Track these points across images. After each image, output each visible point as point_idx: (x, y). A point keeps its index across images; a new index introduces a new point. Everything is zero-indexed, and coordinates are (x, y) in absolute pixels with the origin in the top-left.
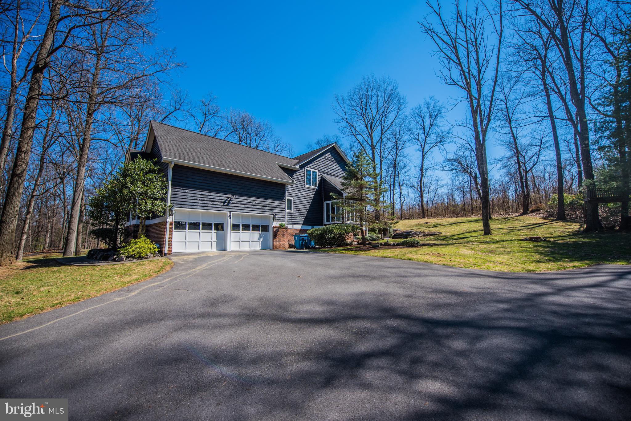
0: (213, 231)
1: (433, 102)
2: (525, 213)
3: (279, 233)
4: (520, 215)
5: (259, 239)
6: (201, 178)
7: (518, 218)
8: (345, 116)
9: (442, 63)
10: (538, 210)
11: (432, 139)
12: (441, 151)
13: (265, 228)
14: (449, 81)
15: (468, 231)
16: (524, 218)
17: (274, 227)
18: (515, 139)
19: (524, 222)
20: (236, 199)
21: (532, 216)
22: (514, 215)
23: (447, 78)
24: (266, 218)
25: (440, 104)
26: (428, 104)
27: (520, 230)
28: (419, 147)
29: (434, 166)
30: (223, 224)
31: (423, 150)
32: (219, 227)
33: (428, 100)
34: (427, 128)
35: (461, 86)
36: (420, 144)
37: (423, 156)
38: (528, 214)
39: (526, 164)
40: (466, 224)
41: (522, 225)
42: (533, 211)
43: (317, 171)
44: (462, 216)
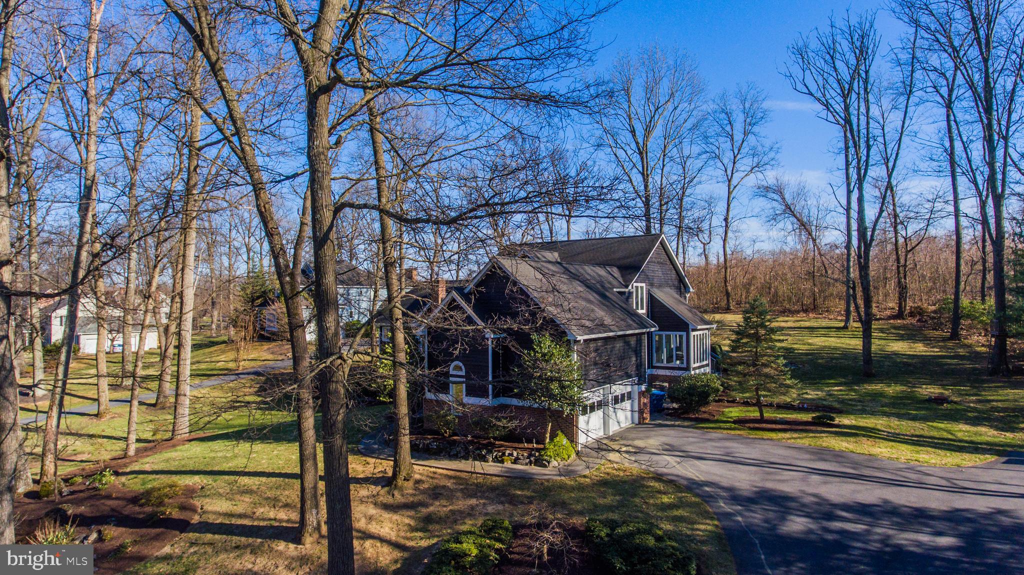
2: (900, 315)
3: (643, 400)
17: (639, 393)
28: (722, 175)
31: (730, 182)
36: (723, 168)
37: (729, 193)
38: (904, 318)
43: (644, 285)
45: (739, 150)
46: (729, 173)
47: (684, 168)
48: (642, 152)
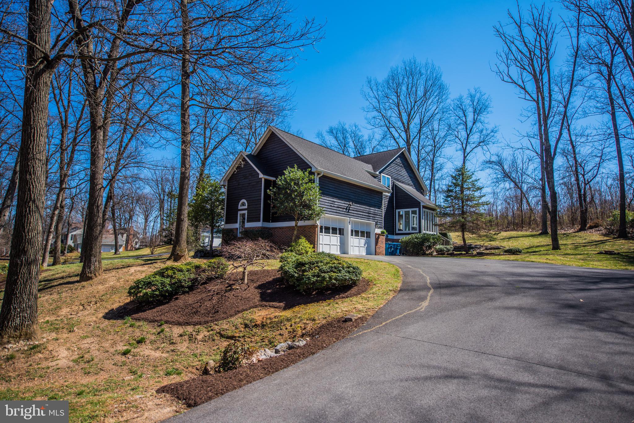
0: (338, 235)
1: (478, 95)
2: (582, 229)
3: (379, 240)
4: (578, 232)
5: (365, 245)
6: (333, 187)
7: (577, 234)
8: (378, 105)
9: (500, 58)
10: (596, 226)
11: (475, 138)
12: (485, 152)
13: (368, 235)
14: (506, 78)
15: (532, 245)
16: (582, 234)
17: (376, 234)
18: (573, 147)
19: (586, 239)
20: (355, 206)
21: (590, 232)
22: (571, 231)
23: (503, 74)
24: (368, 225)
25: (485, 97)
26: (472, 97)
27: (585, 246)
28: (460, 146)
29: (478, 169)
30: (343, 229)
31: (465, 150)
32: (341, 232)
33: (473, 92)
34: (470, 124)
35: (519, 86)
36: (460, 143)
37: (465, 157)
38: (585, 230)
39: (585, 176)
40: (524, 239)
41: (584, 241)
42: (591, 228)
43: (390, 177)
44: (512, 230)
45: (470, 131)
46: (464, 146)
47: (434, 141)
48: (407, 130)
